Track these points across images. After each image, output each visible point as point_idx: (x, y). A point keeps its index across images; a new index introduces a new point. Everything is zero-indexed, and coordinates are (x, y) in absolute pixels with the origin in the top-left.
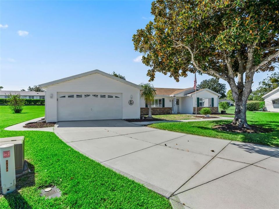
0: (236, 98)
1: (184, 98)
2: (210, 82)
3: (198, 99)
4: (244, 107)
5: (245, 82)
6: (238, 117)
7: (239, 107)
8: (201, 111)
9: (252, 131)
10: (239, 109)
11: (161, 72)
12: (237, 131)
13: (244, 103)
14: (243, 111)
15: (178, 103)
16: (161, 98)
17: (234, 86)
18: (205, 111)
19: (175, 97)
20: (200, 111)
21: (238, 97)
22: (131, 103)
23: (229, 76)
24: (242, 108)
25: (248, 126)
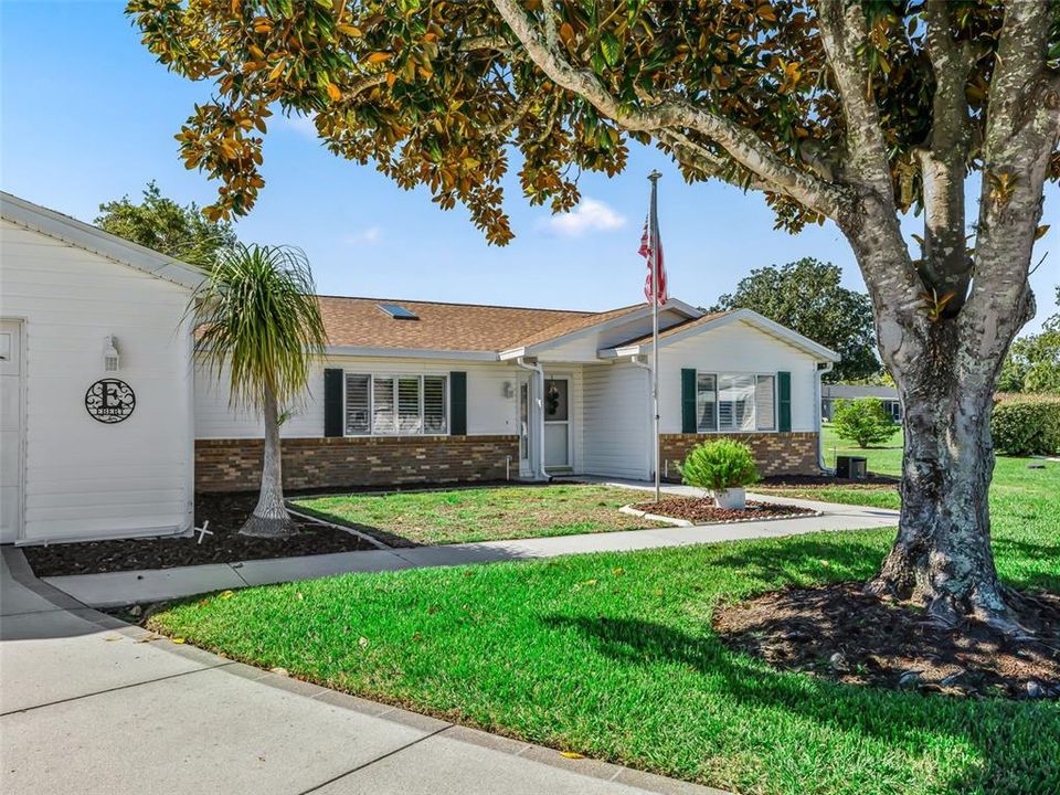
0: (906, 367)
1: (597, 373)
2: (790, 282)
3: (689, 376)
4: (970, 440)
5: (982, 228)
6: (925, 528)
7: (934, 446)
8: (688, 464)
9: (1040, 671)
10: (931, 460)
11: (373, 163)
12: (915, 666)
13: (971, 411)
14: (964, 477)
15: (556, 404)
16: (442, 370)
17: (892, 263)
18: (716, 467)
19: (539, 368)
20: (682, 464)
21: (926, 352)
22: (109, 401)
23: (850, 178)
24: (954, 451)
25: (1003, 614)
